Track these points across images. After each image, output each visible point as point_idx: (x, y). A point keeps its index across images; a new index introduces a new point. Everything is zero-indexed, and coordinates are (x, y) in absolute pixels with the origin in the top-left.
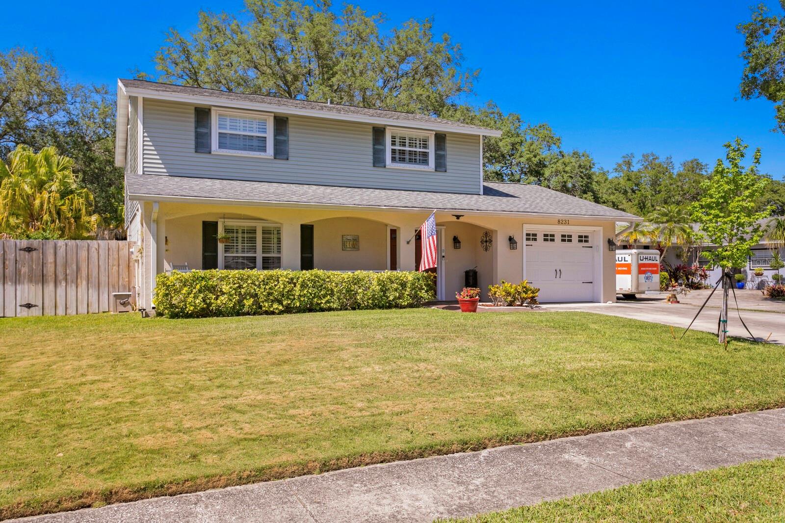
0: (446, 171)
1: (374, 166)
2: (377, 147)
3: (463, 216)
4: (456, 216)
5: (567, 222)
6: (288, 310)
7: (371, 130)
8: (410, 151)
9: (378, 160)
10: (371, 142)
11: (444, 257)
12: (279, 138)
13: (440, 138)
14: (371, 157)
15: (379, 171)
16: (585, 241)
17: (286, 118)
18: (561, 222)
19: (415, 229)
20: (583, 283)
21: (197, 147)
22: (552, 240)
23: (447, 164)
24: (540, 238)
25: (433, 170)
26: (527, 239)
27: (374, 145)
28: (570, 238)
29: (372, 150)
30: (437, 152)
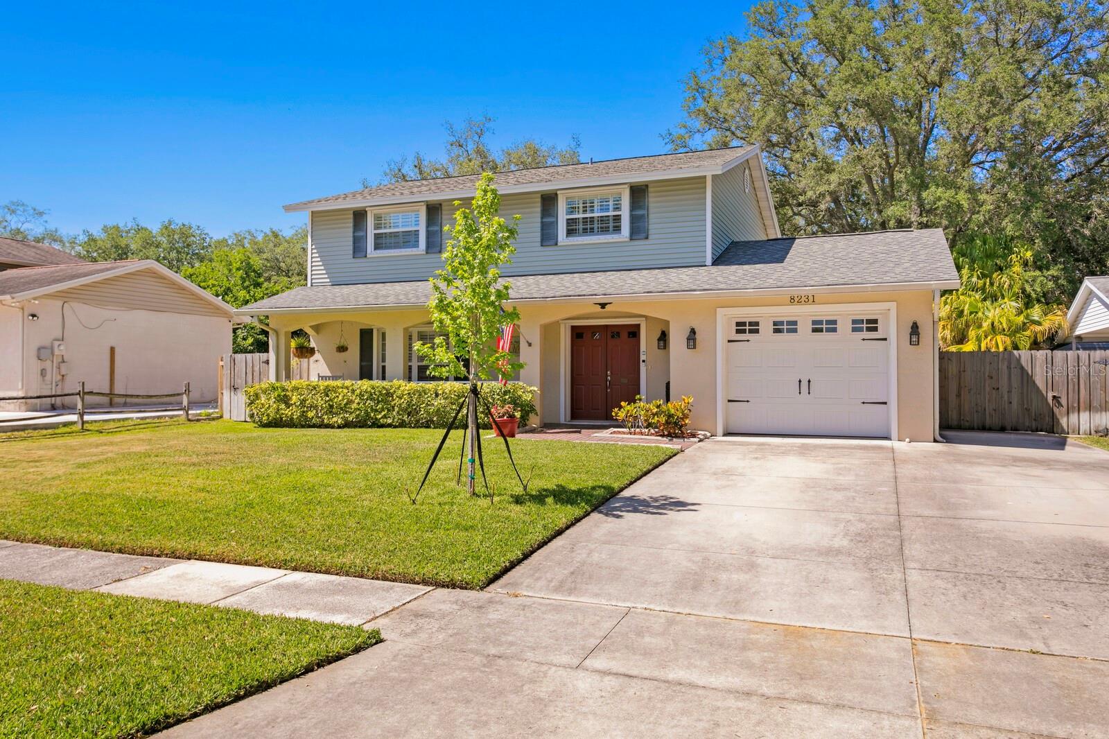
0: (647, 238)
1: (542, 246)
2: (546, 220)
3: (611, 303)
4: (600, 304)
5: (811, 299)
6: (347, 425)
7: (539, 200)
8: (583, 218)
9: (548, 236)
10: (539, 215)
11: (644, 361)
12: (431, 229)
13: (639, 192)
14: (539, 234)
15: (549, 251)
16: (869, 329)
17: (441, 205)
18: (796, 299)
19: (541, 325)
20: (863, 403)
21: (354, 252)
22: (795, 331)
23: (650, 227)
24: (766, 328)
25: (628, 239)
26: (738, 331)
27: (542, 218)
28: (832, 326)
29: (539, 225)
30: (634, 213)
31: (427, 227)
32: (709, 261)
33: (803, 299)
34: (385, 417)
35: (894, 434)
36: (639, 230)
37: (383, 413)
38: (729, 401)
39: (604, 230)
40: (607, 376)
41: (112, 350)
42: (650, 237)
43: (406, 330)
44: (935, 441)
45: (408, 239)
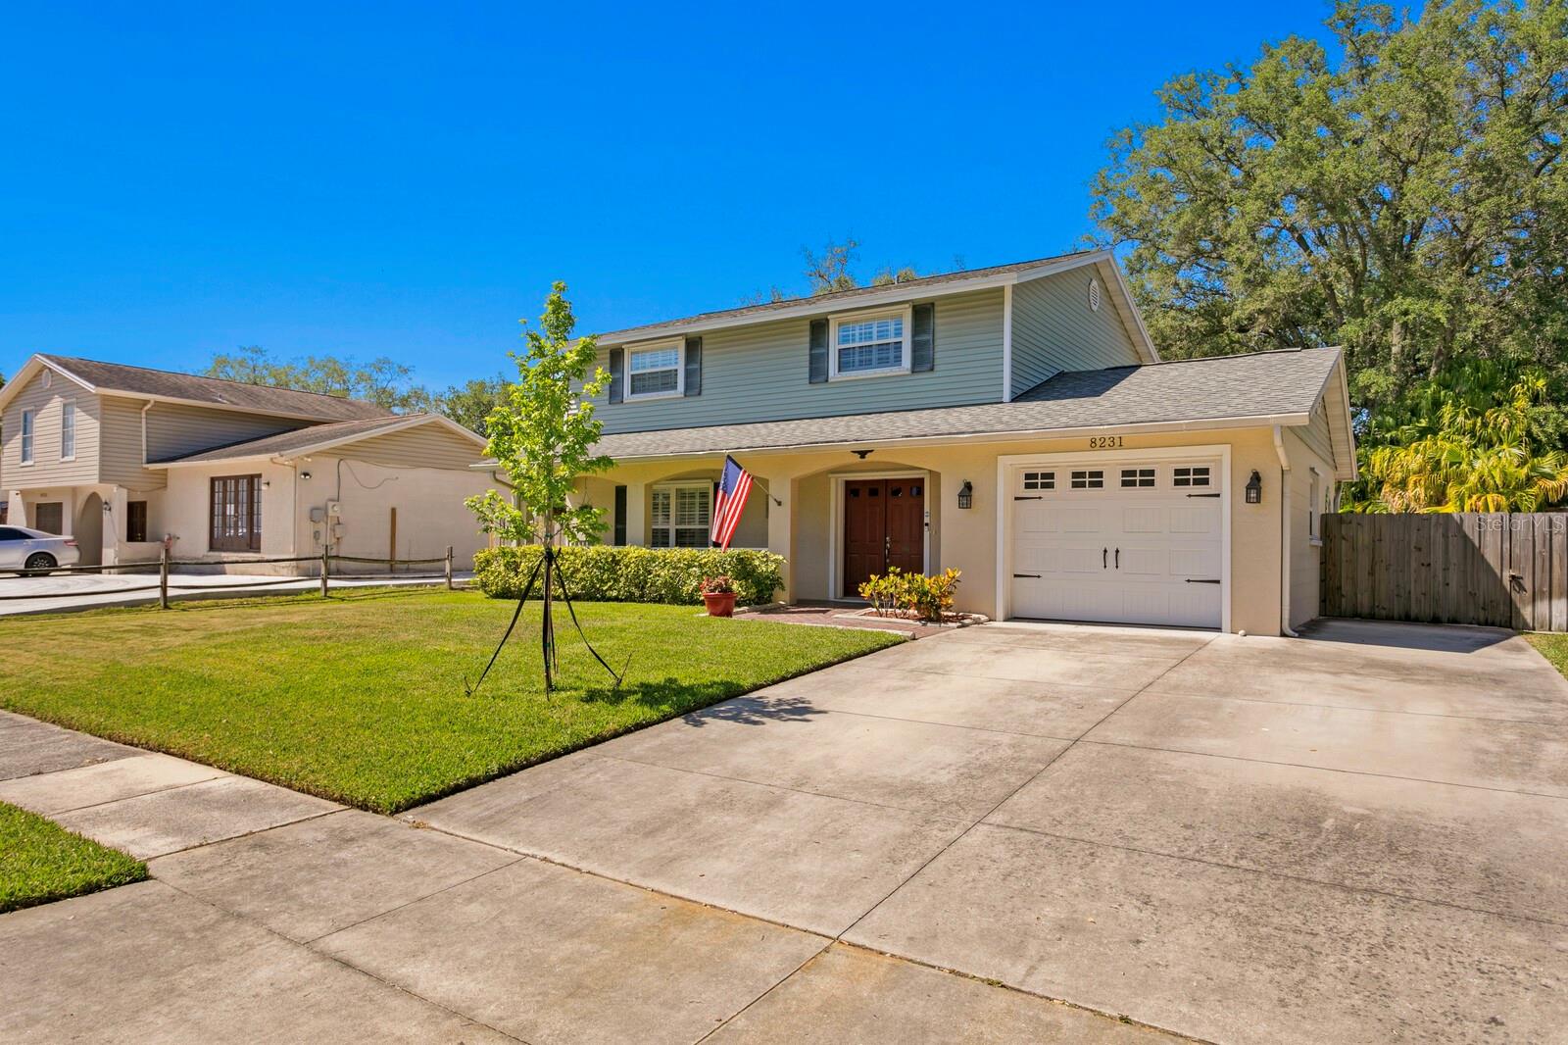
0: (932, 369)
1: (810, 383)
2: (815, 351)
3: (872, 451)
4: (858, 452)
5: (1117, 441)
7: (808, 326)
8: (859, 347)
9: (817, 372)
10: (808, 345)
11: (927, 524)
12: (690, 367)
13: (923, 313)
14: (807, 369)
15: (819, 390)
16: (1197, 482)
17: (701, 338)
18: (1098, 443)
19: (793, 481)
20: (1189, 581)
21: (610, 397)
22: (1100, 484)
23: (937, 356)
24: (1063, 481)
25: (909, 372)
26: (1028, 486)
27: (811, 349)
28: (1147, 478)
29: (808, 358)
30: (916, 339)
31: (686, 365)
32: (1007, 396)
33: (1108, 442)
34: (610, 588)
35: (1226, 624)
36: (923, 360)
37: (609, 584)
38: (1016, 576)
39: (883, 362)
40: (886, 543)
41: (393, 511)
42: (936, 368)
43: (648, 487)
44: (1283, 635)
45: (666, 380)
